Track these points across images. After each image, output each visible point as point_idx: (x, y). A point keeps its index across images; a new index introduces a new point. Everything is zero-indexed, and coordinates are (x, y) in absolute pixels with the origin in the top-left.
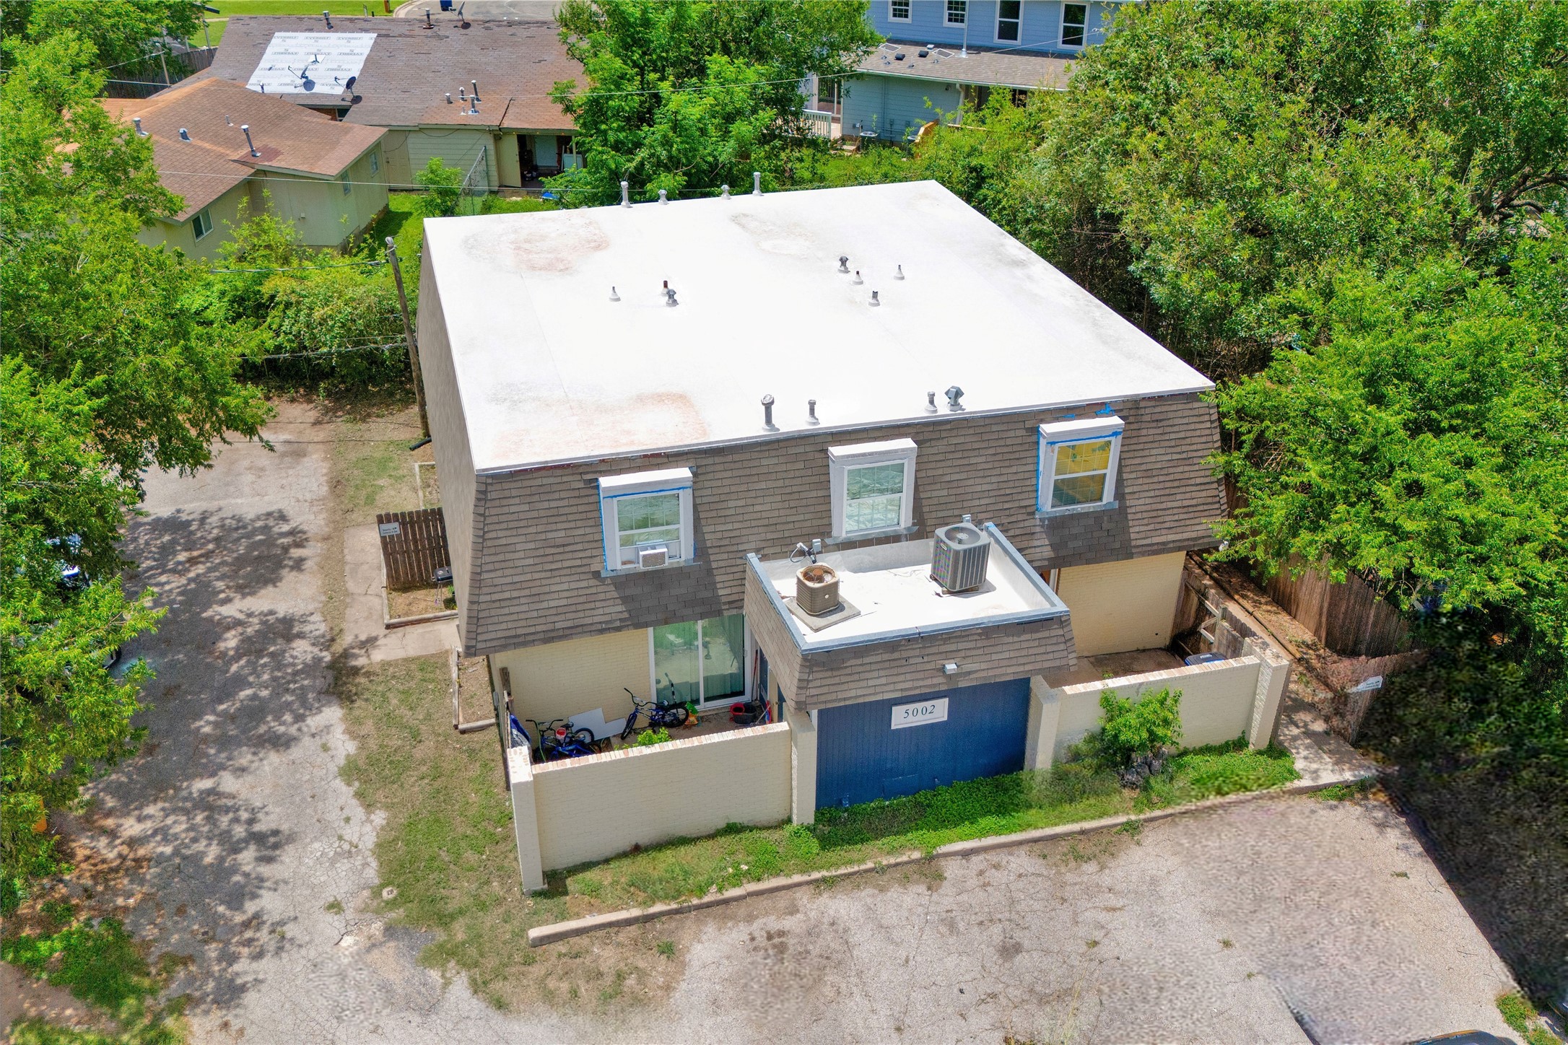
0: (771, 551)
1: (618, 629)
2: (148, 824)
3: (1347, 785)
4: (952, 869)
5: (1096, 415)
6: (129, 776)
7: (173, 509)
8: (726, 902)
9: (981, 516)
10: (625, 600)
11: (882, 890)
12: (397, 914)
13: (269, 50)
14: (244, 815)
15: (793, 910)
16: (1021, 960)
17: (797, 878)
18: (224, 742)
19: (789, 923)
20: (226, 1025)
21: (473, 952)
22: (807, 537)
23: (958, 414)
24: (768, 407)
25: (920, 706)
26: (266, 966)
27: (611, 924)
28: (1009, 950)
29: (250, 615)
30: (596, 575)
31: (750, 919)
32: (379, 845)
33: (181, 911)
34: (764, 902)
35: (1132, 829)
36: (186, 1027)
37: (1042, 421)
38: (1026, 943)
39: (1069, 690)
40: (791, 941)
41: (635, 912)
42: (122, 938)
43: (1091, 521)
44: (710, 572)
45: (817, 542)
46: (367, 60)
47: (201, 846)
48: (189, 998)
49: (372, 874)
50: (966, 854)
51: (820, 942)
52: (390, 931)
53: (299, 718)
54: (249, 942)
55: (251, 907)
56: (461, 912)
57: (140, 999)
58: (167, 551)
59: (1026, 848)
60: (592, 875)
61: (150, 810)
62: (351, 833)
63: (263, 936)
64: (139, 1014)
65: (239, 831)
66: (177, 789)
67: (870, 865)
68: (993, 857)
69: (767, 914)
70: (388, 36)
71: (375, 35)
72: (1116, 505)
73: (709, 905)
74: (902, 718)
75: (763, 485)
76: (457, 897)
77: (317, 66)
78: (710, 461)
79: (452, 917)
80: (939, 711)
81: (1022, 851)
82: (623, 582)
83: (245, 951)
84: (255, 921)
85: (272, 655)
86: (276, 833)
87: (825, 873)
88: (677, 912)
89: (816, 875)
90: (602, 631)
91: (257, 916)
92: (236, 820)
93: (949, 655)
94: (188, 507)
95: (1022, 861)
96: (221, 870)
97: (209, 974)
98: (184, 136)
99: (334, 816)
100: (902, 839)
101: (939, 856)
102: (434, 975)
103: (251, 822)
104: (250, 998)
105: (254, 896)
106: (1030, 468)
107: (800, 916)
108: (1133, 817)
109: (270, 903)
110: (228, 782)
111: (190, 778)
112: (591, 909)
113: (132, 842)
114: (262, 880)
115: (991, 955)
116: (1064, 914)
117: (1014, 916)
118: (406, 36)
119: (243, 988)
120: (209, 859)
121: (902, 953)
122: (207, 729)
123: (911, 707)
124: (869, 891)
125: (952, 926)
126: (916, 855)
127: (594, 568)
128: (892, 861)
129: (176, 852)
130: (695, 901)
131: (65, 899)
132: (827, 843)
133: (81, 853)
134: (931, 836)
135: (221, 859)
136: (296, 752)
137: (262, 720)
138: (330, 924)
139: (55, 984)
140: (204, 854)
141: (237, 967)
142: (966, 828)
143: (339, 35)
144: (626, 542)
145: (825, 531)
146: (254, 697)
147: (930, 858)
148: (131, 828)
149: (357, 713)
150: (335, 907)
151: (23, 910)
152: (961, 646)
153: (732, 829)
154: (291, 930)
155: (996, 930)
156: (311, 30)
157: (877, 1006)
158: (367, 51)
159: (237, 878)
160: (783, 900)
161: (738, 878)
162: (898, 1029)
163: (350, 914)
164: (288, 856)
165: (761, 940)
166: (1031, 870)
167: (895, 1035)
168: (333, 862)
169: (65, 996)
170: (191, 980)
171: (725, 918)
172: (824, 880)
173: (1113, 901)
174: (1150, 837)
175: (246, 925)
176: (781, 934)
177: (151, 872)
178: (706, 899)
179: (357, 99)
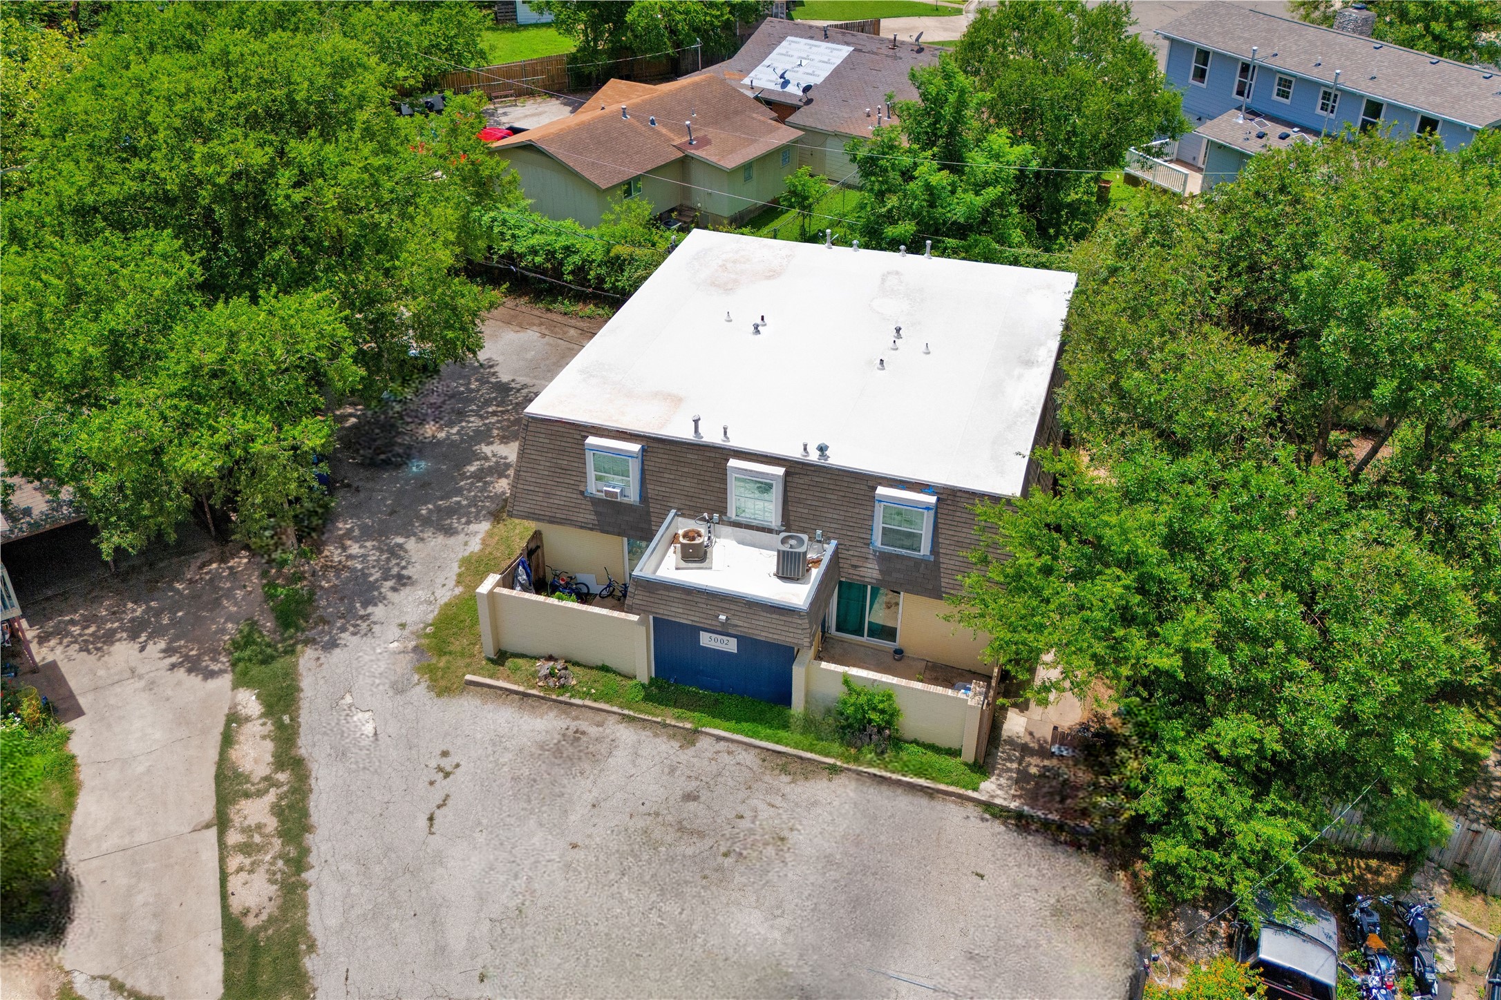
0: (687, 512)
1: (591, 529)
2: (362, 551)
3: (1008, 810)
4: (704, 743)
5: (921, 491)
6: (373, 522)
7: (510, 378)
8: (571, 705)
9: (830, 535)
10: (597, 513)
11: (656, 735)
12: (425, 641)
13: (778, 50)
14: (403, 563)
15: (599, 725)
16: (692, 806)
17: (615, 709)
18: (426, 522)
19: (593, 731)
20: (318, 659)
21: (440, 674)
22: (712, 512)
23: (822, 462)
24: (696, 422)
25: (720, 637)
26: (355, 639)
27: (507, 690)
28: (690, 797)
29: (494, 455)
30: (582, 493)
31: (576, 718)
32: (446, 604)
33: (342, 599)
34: (590, 714)
35: (833, 770)
36: (303, 652)
37: (880, 484)
38: (703, 799)
39: (824, 665)
40: (584, 739)
41: (521, 689)
42: (310, 600)
43: (912, 564)
44: (648, 513)
45: (716, 516)
46: (835, 70)
47: (373, 571)
48: (314, 639)
49: (430, 618)
50: (719, 739)
51: (598, 746)
52: (416, 649)
53: (468, 523)
54: (355, 626)
55: (370, 609)
56: (450, 653)
57: (297, 630)
58: (488, 403)
59: (758, 751)
60: (520, 661)
61: (369, 544)
62: (439, 593)
63: (364, 626)
64: (291, 638)
65: (395, 570)
66: (387, 538)
67: (659, 719)
68: (732, 747)
69: (586, 720)
70: (860, 51)
71: (851, 49)
72: (932, 559)
73: (561, 702)
74: (706, 640)
75: (686, 470)
76: (456, 646)
77: (800, 69)
78: (656, 445)
79: (445, 654)
80: (731, 646)
81: (753, 752)
82: (595, 502)
83: (352, 629)
84: (365, 618)
85: (486, 483)
86: (409, 578)
87: (631, 713)
88: (543, 698)
89: (626, 712)
90: (581, 527)
91: (369, 615)
92: (398, 564)
93: (724, 610)
94: (519, 379)
95: (749, 758)
96: (374, 586)
97: (330, 633)
98: (653, 122)
99: (440, 581)
100: (689, 714)
101: (702, 732)
102: (416, 677)
103: (404, 568)
104: (337, 651)
105: (376, 605)
106: (869, 513)
107: (601, 729)
108: (839, 763)
109: (378, 611)
110: (411, 544)
111: (397, 534)
112: (507, 679)
113: (350, 557)
114: (385, 598)
115: (679, 793)
116: (741, 795)
117: (712, 783)
118: (873, 53)
119: (337, 646)
120: (371, 579)
121: (633, 771)
122: (424, 512)
123: (714, 636)
124: (648, 733)
125: (672, 770)
126: (688, 726)
127: (582, 488)
128: (673, 723)
129: (362, 569)
130: (554, 697)
131: (304, 572)
132: (648, 698)
133: (326, 553)
134: (706, 719)
135: (377, 581)
136: (452, 541)
137: (450, 517)
138: (395, 632)
139: (273, 609)
140: (371, 575)
141: (343, 635)
142: (732, 724)
143: (830, 45)
144: (598, 479)
145: (723, 511)
146: (459, 503)
147: (696, 731)
148: (355, 549)
149: (496, 530)
150: (403, 626)
151: (285, 571)
152: (732, 607)
153: (605, 669)
154: (376, 628)
155: (694, 784)
156: (812, 38)
157: (594, 789)
158: (838, 62)
159: (376, 593)
160: (599, 717)
161: (587, 695)
162: (594, 806)
163: (406, 632)
164: (405, 592)
165: (570, 732)
166: (748, 763)
167: (589, 807)
168: (421, 603)
169: (272, 616)
170: (323, 631)
171: (565, 712)
172: (628, 716)
173: (778, 801)
174: (841, 781)
175: (362, 617)
176: (583, 733)
177: (345, 575)
178: (560, 698)
179: (809, 102)
